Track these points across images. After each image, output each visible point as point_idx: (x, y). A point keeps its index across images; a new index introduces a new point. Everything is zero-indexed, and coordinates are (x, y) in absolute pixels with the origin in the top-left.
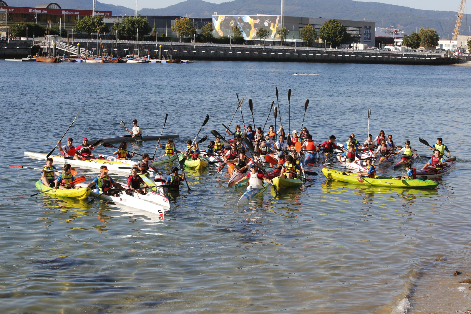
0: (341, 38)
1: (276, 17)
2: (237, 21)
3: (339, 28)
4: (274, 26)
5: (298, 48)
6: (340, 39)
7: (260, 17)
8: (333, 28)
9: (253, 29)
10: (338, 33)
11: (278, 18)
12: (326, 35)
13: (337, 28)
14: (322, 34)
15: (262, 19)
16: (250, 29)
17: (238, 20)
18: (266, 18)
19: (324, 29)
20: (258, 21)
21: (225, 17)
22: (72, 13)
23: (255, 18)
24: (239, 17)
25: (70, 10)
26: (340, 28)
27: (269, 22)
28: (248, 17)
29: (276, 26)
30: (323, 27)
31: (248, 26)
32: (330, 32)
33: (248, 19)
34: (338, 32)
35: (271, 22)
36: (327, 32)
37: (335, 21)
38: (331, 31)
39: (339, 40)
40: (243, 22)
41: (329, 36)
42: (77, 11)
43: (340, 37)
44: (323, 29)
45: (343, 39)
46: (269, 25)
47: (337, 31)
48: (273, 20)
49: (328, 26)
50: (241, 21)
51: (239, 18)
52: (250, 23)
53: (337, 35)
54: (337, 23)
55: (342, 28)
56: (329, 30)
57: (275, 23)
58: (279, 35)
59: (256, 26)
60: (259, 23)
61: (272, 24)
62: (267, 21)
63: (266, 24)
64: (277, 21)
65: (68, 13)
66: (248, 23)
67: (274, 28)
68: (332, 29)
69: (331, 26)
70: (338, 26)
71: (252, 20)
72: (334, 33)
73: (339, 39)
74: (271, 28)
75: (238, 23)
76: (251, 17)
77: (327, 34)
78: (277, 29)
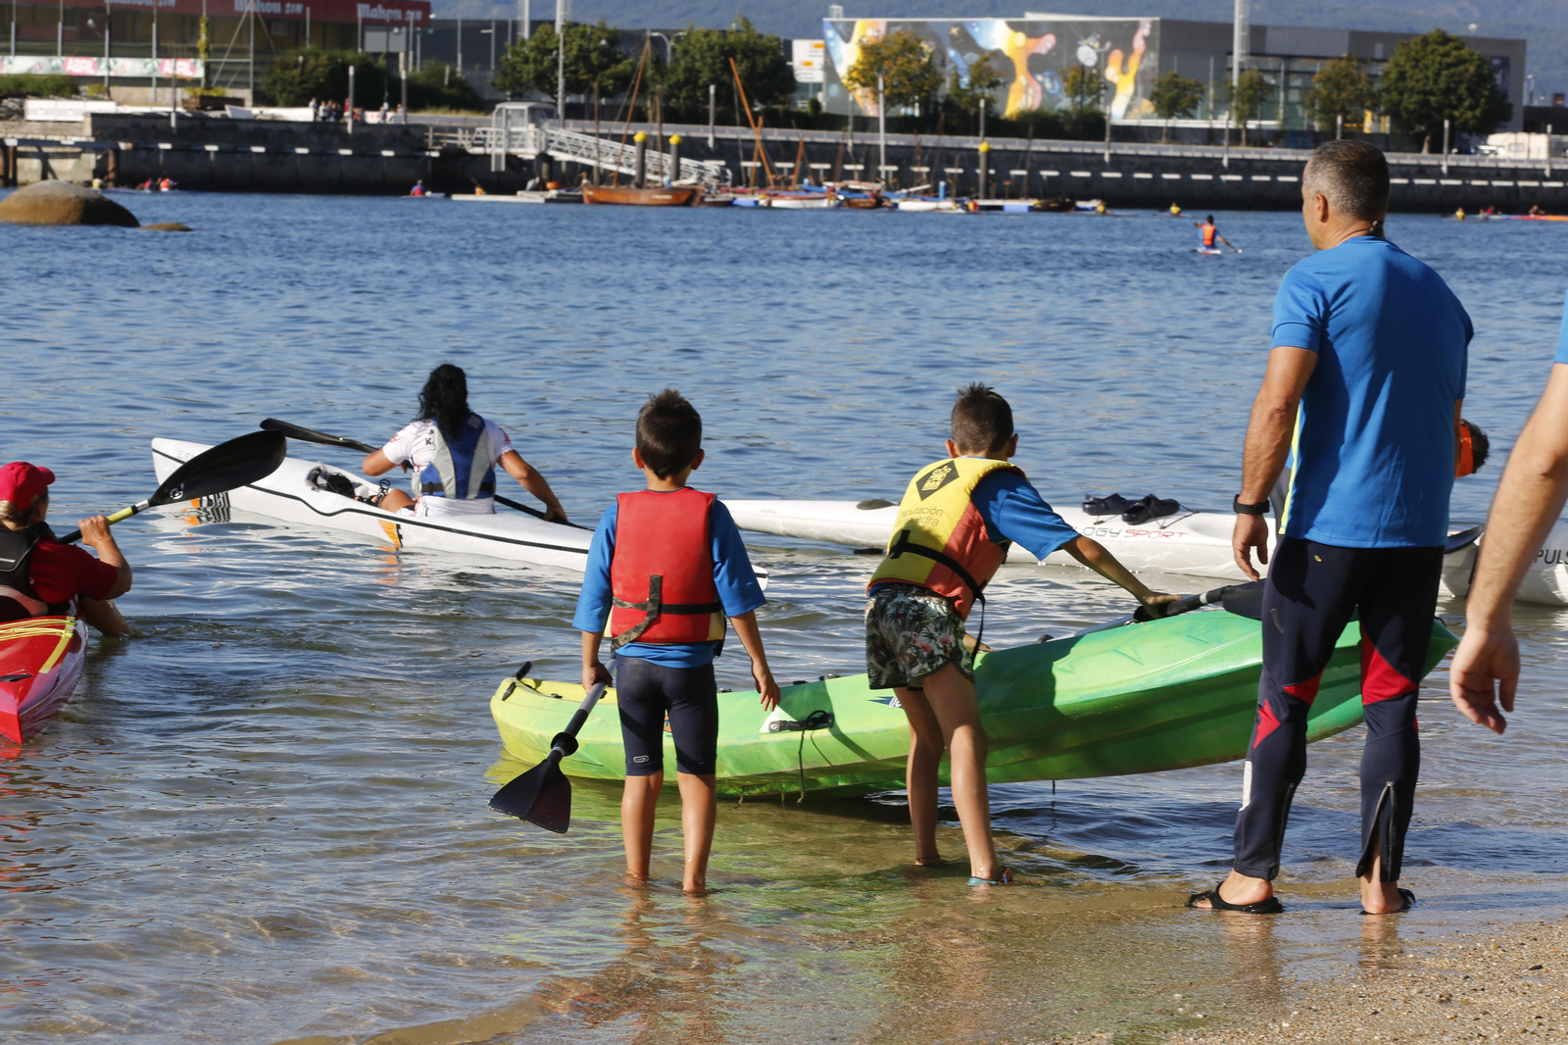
0: (1478, 112)
1: (1135, 26)
2: (946, 41)
3: (1467, 70)
4: (1125, 63)
5: (1236, 153)
6: (1474, 117)
7: (1056, 28)
8: (1440, 70)
9: (1022, 78)
10: (1468, 89)
11: (1145, 30)
12: (1410, 102)
13: (1461, 68)
14: (1395, 96)
15: (1069, 37)
17: (952, 37)
18: (1086, 30)
19: (1402, 76)
20: (1048, 42)
21: (890, 25)
22: (277, 9)
23: (1033, 31)
24: (956, 25)
26: (1472, 69)
27: (1102, 45)
28: (999, 23)
29: (1134, 64)
30: (1397, 65)
31: (1004, 64)
32: (1430, 85)
33: (997, 35)
34: (1464, 86)
35: (1108, 45)
36: (1420, 86)
37: (1445, 39)
38: (1436, 82)
39: (1467, 121)
40: (976, 49)
41: (1425, 104)
43: (1472, 108)
44: (1393, 76)
45: (1485, 113)
46: (1103, 60)
47: (1461, 82)
48: (1120, 38)
49: (1417, 61)
50: (966, 42)
51: (954, 31)
52: (1007, 52)
53: (1460, 100)
54: (1457, 48)
55: (1479, 66)
56: (1427, 77)
57: (1128, 50)
58: (1147, 106)
59: (1036, 64)
60: (1050, 52)
61: (1117, 56)
62: (1093, 41)
63: (1087, 54)
64: (1139, 43)
66: (997, 54)
67: (1124, 71)
68: (1438, 75)
69: (1432, 60)
70: (1461, 61)
71: (1020, 38)
72: (1448, 91)
73: (1469, 114)
74: (1112, 73)
75: (952, 53)
76: (1015, 27)
77: (1419, 93)
78: (1140, 78)
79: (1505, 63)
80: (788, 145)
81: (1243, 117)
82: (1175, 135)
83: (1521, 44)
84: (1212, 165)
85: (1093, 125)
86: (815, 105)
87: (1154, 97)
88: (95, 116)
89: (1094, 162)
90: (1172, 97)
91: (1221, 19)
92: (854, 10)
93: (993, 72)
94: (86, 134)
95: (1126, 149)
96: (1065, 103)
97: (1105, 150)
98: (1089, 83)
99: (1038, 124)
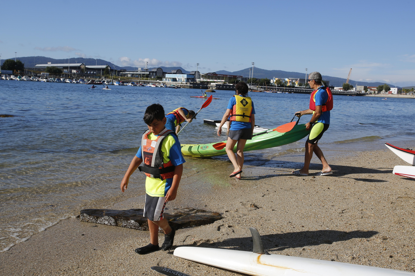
1: (298, 79)
5: (305, 89)
9: (289, 83)
11: (299, 80)
15: (292, 80)
16: (288, 83)
18: (294, 79)
20: (291, 80)
21: (278, 79)
22: (231, 76)
23: (290, 79)
25: (230, 75)
28: (287, 79)
29: (297, 82)
31: (287, 82)
33: (287, 80)
40: (285, 80)
42: (232, 76)
46: (295, 82)
48: (297, 80)
50: (284, 80)
57: (297, 81)
58: (298, 85)
59: (290, 82)
61: (296, 81)
63: (294, 81)
64: (298, 80)
65: (229, 76)
67: (297, 83)
71: (289, 80)
74: (296, 83)
76: (288, 79)
78: (298, 83)
79: (328, 83)
80: (269, 88)
81: (306, 87)
82: (300, 88)
83: (329, 81)
84: (303, 90)
85: (294, 87)
86: (272, 85)
87: (299, 85)
88: (216, 84)
89: (293, 90)
90: (300, 85)
91: (303, 78)
92: (276, 77)
93: (286, 82)
94: (215, 86)
95: (296, 89)
96: (292, 85)
97: (294, 89)
98: (294, 84)
99: (289, 87)
